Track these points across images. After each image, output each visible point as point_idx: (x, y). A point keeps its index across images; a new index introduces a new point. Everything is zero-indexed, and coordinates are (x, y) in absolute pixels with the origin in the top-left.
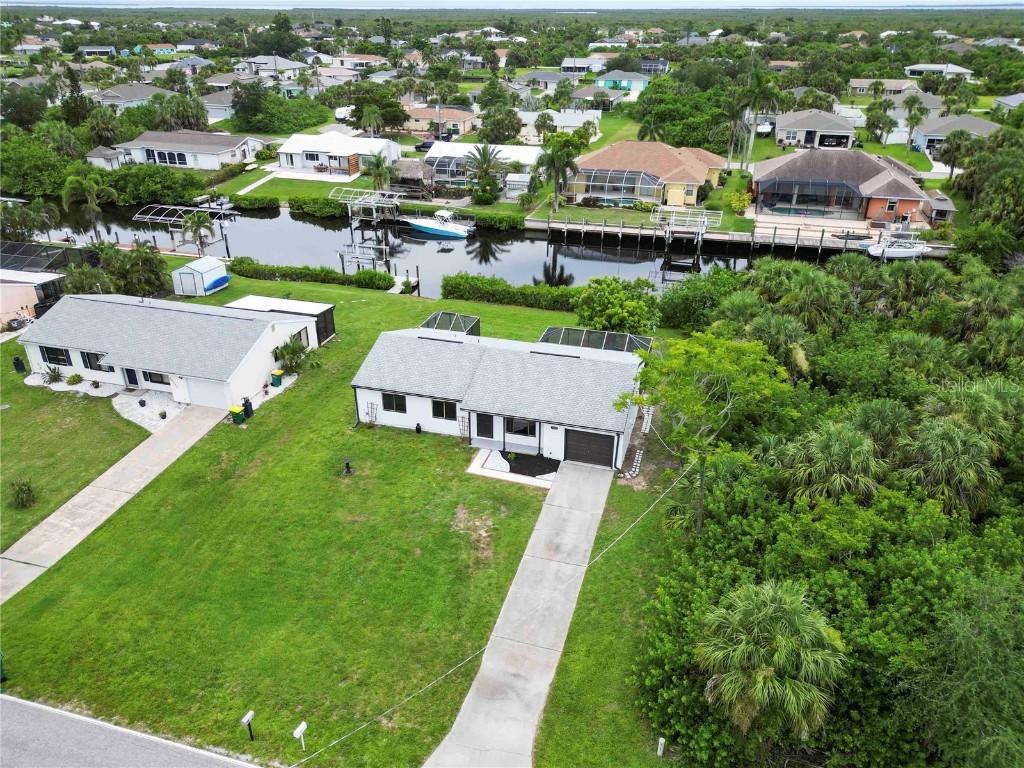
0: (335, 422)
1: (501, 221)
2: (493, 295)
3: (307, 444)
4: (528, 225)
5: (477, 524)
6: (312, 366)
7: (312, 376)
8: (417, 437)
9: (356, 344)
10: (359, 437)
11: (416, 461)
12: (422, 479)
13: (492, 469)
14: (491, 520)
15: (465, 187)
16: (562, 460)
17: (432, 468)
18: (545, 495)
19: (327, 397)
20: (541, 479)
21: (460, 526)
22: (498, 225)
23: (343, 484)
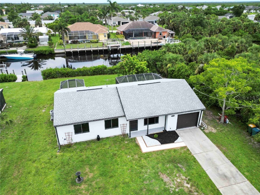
0: (45, 151)
1: (46, 51)
2: (67, 74)
3: (37, 172)
4: (56, 52)
5: (179, 180)
8: (98, 143)
9: (21, 106)
10: (68, 154)
11: (112, 156)
12: (126, 166)
13: (153, 146)
14: (182, 175)
15: (22, 43)
16: (176, 130)
17: (124, 158)
18: (188, 150)
19: (26, 138)
20: (178, 142)
21: (172, 187)
22: (44, 53)
23: (82, 189)
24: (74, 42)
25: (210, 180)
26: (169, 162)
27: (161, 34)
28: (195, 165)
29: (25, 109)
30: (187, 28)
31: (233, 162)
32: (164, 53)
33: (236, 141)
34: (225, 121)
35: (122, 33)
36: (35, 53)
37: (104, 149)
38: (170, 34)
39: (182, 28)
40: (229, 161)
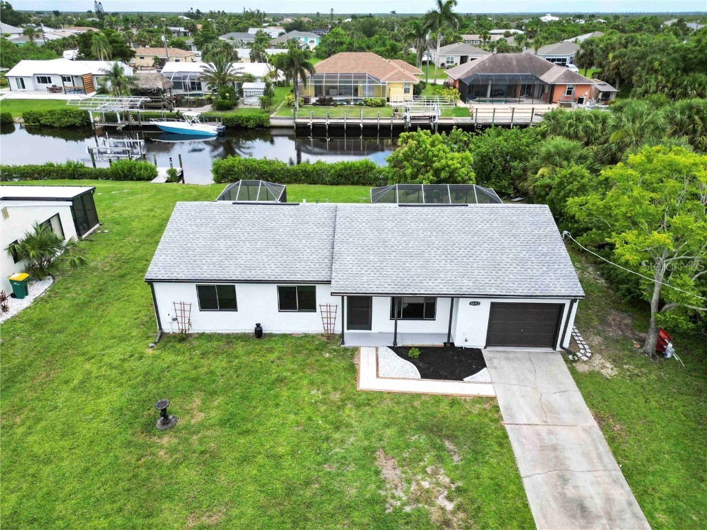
0: (122, 339)
1: (248, 119)
2: (272, 175)
3: (82, 382)
4: (273, 122)
5: (426, 485)
6: (73, 264)
7: (75, 278)
8: (258, 345)
9: (130, 233)
10: (169, 357)
11: (273, 383)
12: (296, 414)
13: (394, 378)
14: (442, 472)
15: (204, 97)
16: (485, 348)
17: (304, 392)
18: (497, 409)
19: (102, 304)
20: (473, 382)
21: (399, 496)
22: (245, 124)
23: (162, 447)
24: (323, 103)
25: (526, 506)
26: (423, 428)
27: (569, 93)
28: (497, 454)
29: (134, 242)
30: (656, 78)
31: (628, 474)
32: (539, 137)
33: (668, 414)
34: (660, 350)
35: (457, 86)
36: (225, 121)
37: (261, 360)
38: (601, 94)
39: (640, 76)
40: (618, 467)
